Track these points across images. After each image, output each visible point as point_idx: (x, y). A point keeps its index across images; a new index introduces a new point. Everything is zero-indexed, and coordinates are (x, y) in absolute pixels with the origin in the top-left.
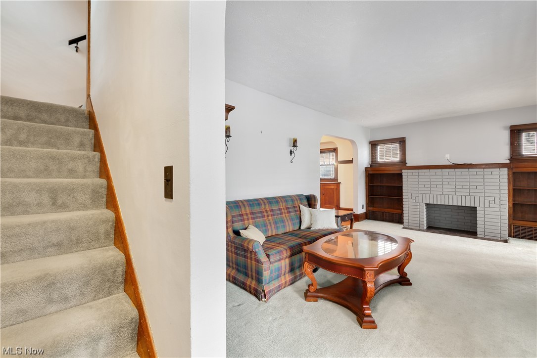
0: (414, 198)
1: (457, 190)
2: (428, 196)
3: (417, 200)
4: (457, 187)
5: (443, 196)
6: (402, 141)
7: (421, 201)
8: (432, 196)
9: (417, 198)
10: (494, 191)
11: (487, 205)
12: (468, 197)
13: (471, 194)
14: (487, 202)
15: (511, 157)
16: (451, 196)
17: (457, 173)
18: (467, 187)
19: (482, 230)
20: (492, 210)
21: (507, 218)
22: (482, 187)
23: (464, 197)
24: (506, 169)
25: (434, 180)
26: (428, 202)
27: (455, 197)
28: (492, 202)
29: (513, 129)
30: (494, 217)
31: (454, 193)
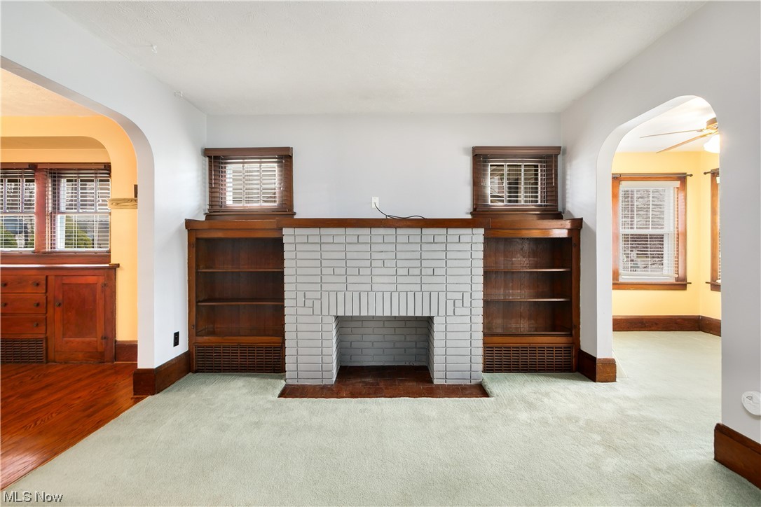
0: (309, 303)
1: (400, 280)
2: (341, 297)
3: (317, 311)
4: (401, 272)
5: (372, 294)
6: (285, 157)
7: (325, 312)
8: (349, 295)
9: (317, 304)
10: (461, 279)
11: (450, 312)
12: (419, 295)
13: (425, 288)
14: (450, 303)
15: (475, 210)
16: (387, 295)
17: (400, 239)
18: (417, 272)
19: (442, 367)
20: (459, 320)
21: (481, 335)
22: (442, 271)
23: (411, 295)
24: (482, 231)
25: (355, 255)
26: (341, 313)
27: (395, 295)
28: (459, 303)
29: (478, 152)
30: (460, 336)
31: (393, 288)
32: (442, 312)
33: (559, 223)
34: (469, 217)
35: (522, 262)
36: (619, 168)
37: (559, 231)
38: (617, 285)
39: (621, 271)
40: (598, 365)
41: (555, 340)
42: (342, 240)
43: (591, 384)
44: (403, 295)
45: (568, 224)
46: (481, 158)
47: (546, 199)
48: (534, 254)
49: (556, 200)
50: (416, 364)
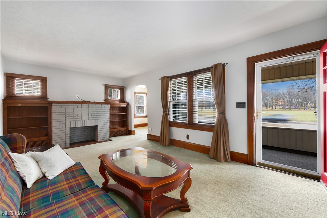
0: (61, 125)
1: (89, 117)
2: (72, 122)
3: (64, 126)
4: (89, 115)
5: (81, 121)
7: (67, 127)
8: (74, 122)
9: (64, 125)
10: (104, 116)
11: (102, 124)
12: (94, 121)
13: (96, 118)
14: (102, 122)
15: (106, 100)
16: (86, 121)
17: (89, 107)
18: (94, 115)
19: (100, 137)
20: (104, 125)
21: (109, 129)
22: (100, 114)
23: (92, 121)
24: (109, 105)
25: (76, 111)
26: (72, 127)
27: (88, 121)
28: (104, 122)
29: (106, 86)
30: (104, 129)
31: (87, 119)
32: (100, 124)
33: (124, 103)
34: (104, 101)
35: (116, 112)
36: (136, 91)
37: (124, 105)
38: (135, 117)
39: (136, 114)
40: (132, 132)
41: (123, 128)
42: (73, 107)
43: (131, 136)
44: (90, 121)
45: (126, 104)
46: (107, 87)
47: (121, 98)
48: (119, 110)
49: (123, 98)
50: (91, 139)
